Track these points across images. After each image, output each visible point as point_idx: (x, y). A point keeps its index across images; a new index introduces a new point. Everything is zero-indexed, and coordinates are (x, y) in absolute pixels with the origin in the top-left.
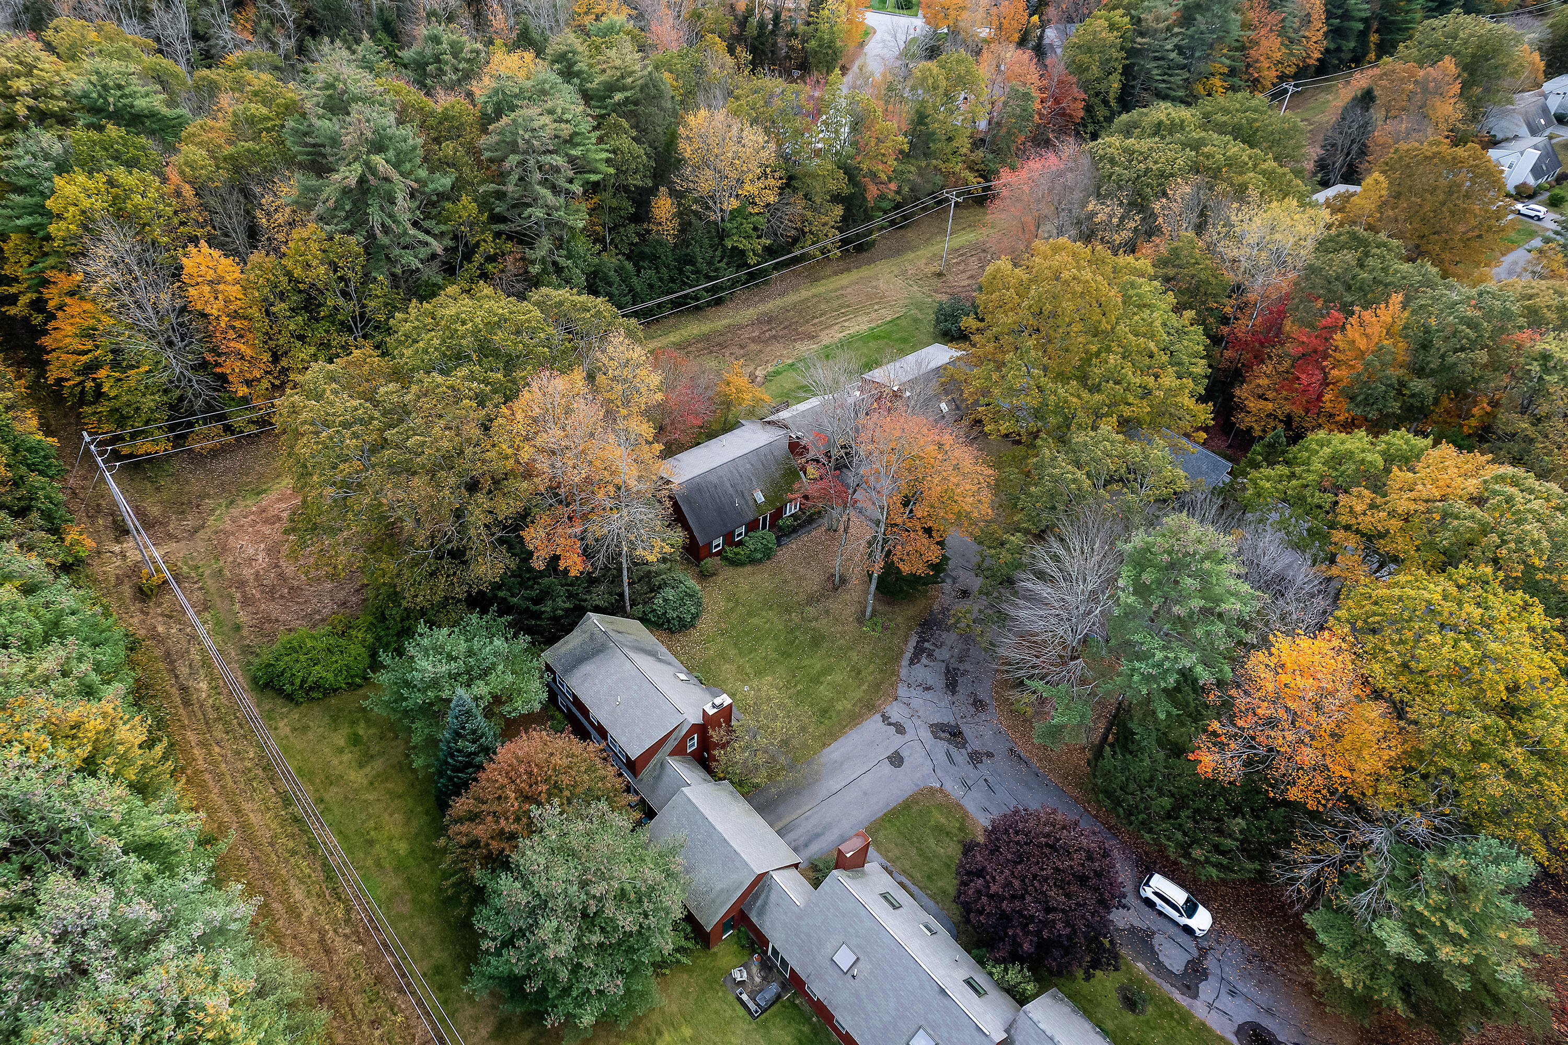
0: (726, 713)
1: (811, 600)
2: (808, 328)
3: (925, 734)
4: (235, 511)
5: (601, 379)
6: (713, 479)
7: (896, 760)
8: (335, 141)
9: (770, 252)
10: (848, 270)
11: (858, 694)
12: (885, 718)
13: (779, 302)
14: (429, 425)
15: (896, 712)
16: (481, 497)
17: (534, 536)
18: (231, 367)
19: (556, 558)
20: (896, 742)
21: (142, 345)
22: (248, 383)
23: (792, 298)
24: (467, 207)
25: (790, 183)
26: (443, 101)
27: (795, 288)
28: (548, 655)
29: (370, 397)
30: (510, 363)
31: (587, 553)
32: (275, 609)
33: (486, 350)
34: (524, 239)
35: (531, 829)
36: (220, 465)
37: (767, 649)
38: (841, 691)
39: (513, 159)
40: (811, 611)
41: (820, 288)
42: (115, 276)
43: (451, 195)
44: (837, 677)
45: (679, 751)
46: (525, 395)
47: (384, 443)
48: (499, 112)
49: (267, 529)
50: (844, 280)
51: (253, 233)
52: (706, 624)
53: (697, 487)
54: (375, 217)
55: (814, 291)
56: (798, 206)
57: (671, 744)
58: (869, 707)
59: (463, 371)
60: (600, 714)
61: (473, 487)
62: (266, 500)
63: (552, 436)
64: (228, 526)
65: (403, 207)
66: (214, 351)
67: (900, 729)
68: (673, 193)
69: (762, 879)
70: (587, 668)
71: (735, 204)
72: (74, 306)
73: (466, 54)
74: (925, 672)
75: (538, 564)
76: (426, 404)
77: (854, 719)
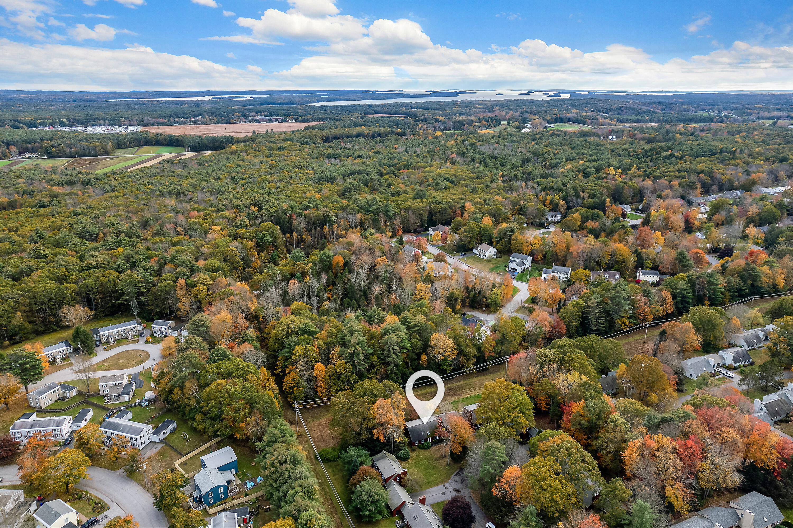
0: (405, 473)
1: (436, 459)
2: (460, 393)
3: (452, 490)
4: (314, 422)
5: (393, 401)
6: (418, 427)
7: (443, 494)
8: (349, 342)
9: (454, 370)
10: (478, 376)
11: (440, 480)
12: (444, 486)
13: (454, 384)
14: (358, 407)
15: (447, 485)
16: (366, 422)
17: (374, 432)
18: (319, 390)
19: (378, 437)
20: (445, 490)
21: (303, 383)
22: (322, 393)
23: (458, 384)
24: (375, 358)
25: (461, 352)
26: (374, 329)
27: (460, 381)
28: (373, 457)
29: (349, 399)
30: (376, 396)
31: (385, 437)
32: (320, 444)
33: (371, 393)
34: (388, 364)
35: (364, 480)
36: (312, 411)
37: (423, 468)
38: (436, 479)
39: (387, 346)
40: (435, 462)
41: (467, 382)
42: (301, 368)
43: (372, 354)
44: (436, 476)
45: (395, 479)
46: (377, 403)
47: (350, 409)
48: (386, 334)
49: (320, 427)
50: (475, 379)
51: (328, 359)
52: (410, 460)
53: (414, 429)
54: (356, 359)
55: (465, 382)
56: (462, 359)
57: (394, 477)
58: (441, 483)
59: (366, 397)
60: (381, 470)
61: (364, 419)
62: (321, 421)
63: (381, 411)
64: (312, 425)
65: (362, 356)
66: (317, 386)
67: (447, 488)
68: (426, 354)
69: (404, 502)
70: (380, 461)
71: (442, 358)
72: (292, 373)
73: (381, 316)
74: (458, 478)
75: (375, 438)
76: (359, 402)
77: (437, 484)
